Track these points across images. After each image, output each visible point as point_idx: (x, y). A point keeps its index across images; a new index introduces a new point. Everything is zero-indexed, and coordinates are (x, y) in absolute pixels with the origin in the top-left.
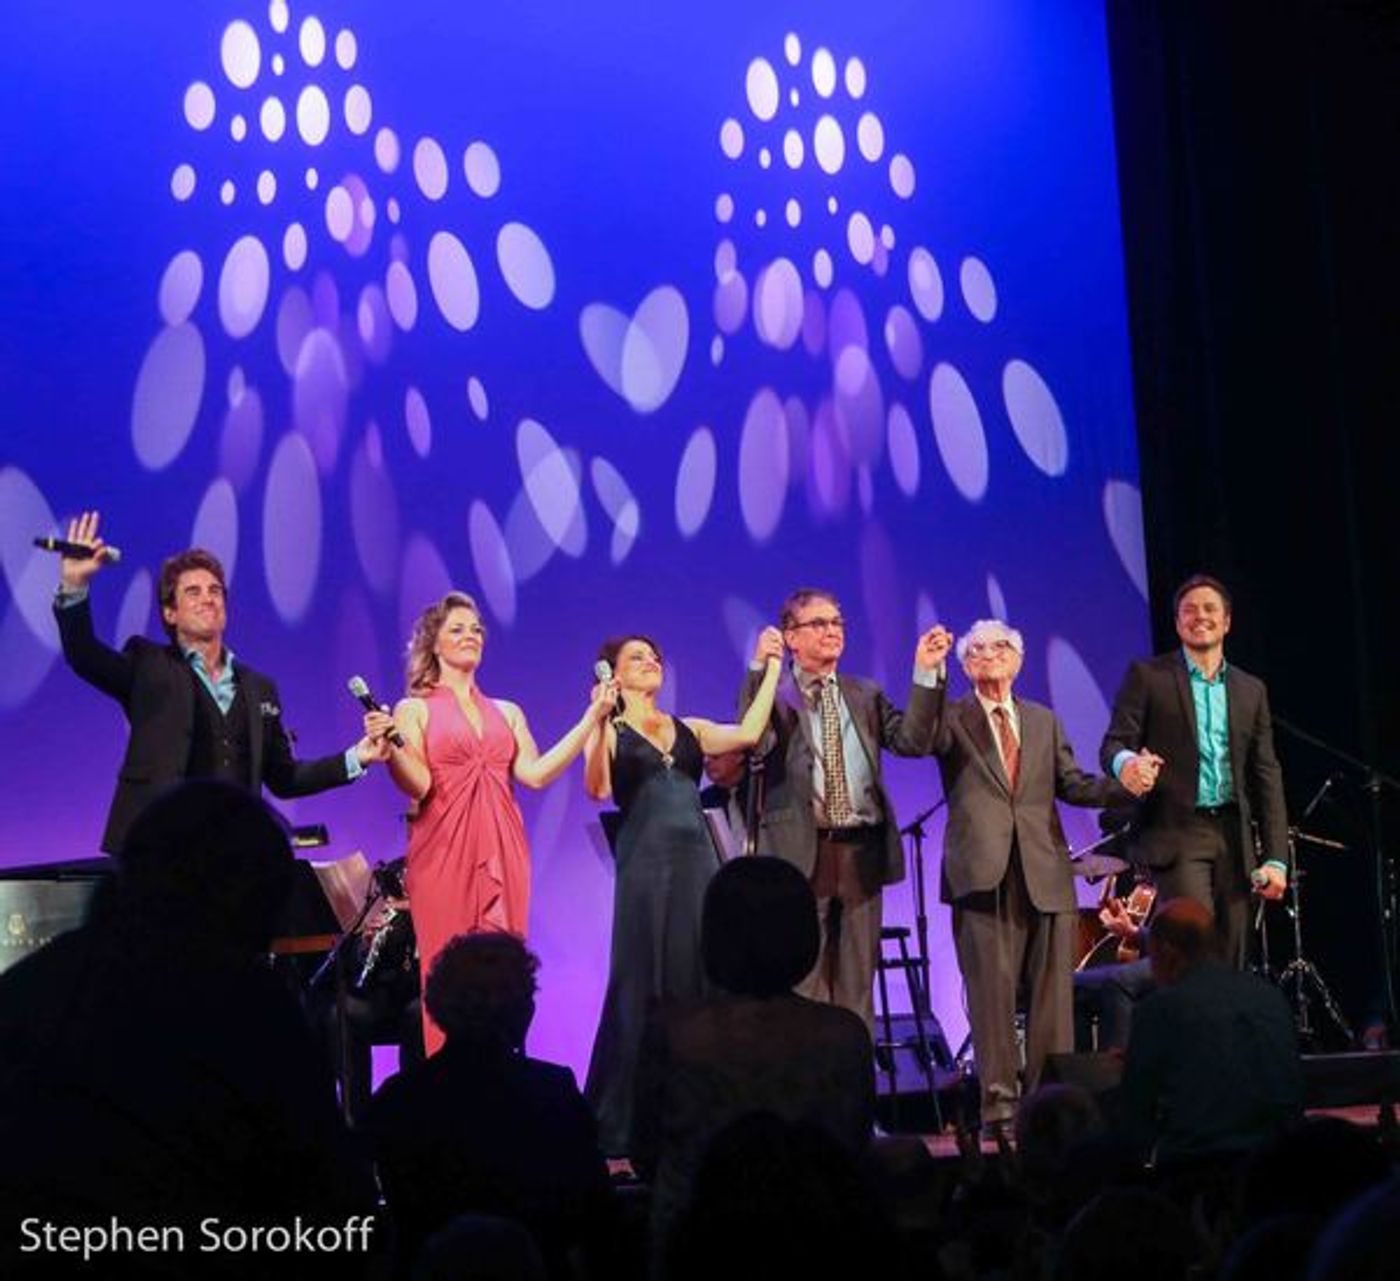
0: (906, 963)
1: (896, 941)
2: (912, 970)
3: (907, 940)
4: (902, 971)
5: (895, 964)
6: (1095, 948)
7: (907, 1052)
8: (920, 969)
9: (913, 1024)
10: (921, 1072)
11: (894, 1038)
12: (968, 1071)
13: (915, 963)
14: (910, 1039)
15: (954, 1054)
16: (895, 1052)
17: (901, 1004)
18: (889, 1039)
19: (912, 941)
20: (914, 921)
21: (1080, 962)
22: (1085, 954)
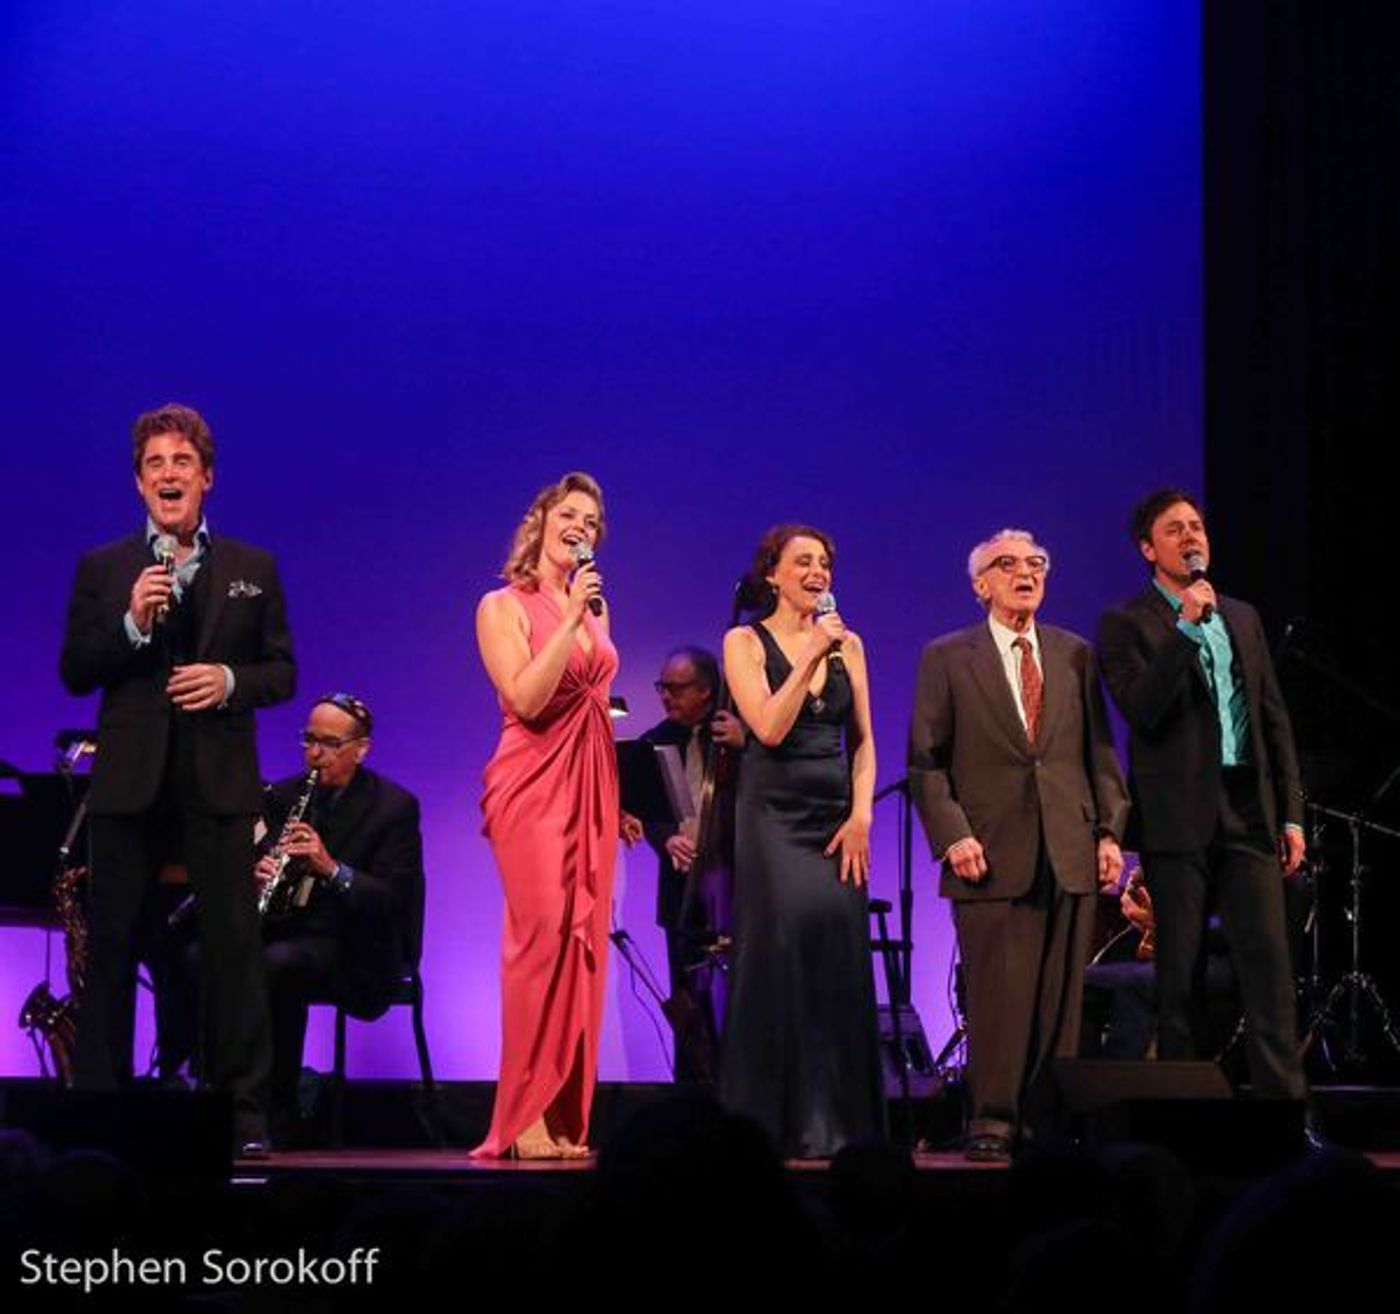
0: (885, 945)
2: (891, 954)
3: (888, 917)
4: (882, 954)
6: (1111, 942)
8: (901, 954)
12: (950, 1079)
13: (896, 945)
15: (936, 1056)
19: (893, 919)
20: (897, 896)
21: (1093, 958)
22: (1099, 949)
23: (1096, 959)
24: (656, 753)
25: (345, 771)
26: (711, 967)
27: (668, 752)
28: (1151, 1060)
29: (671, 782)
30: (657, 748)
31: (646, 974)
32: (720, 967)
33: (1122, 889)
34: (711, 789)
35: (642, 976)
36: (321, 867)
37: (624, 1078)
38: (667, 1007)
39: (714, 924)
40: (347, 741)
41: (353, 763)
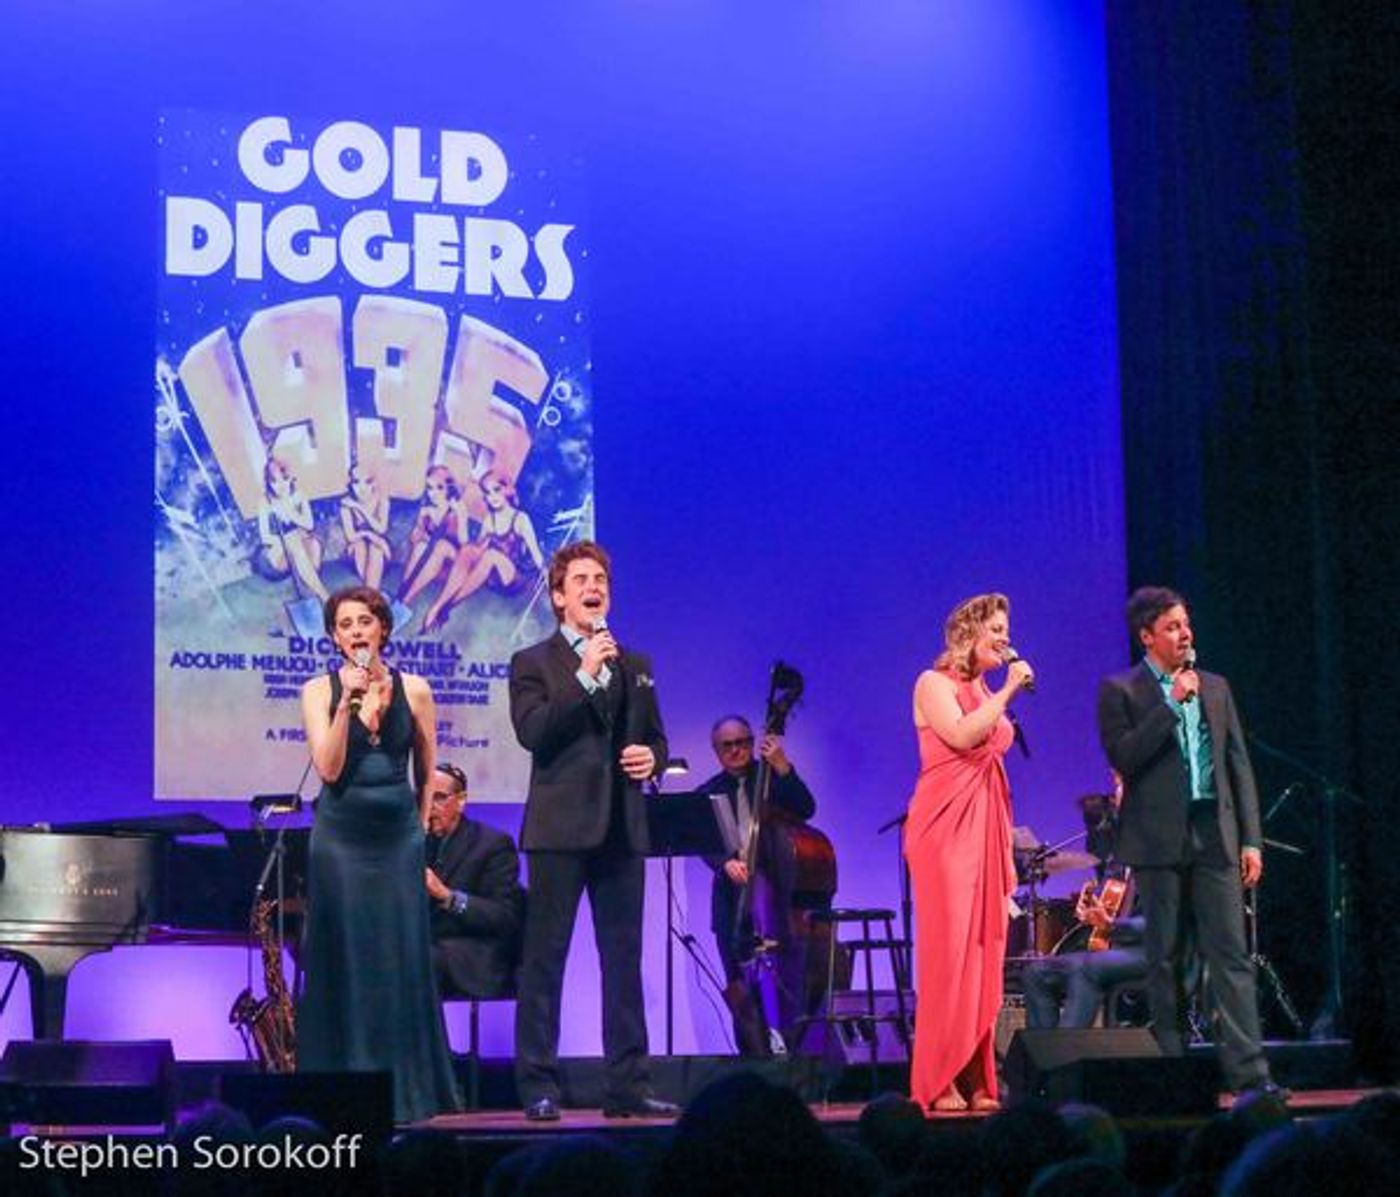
0: (890, 944)
1: (882, 923)
2: (896, 951)
3: (893, 923)
4: (887, 952)
5: (880, 945)
6: (1065, 936)
7: (888, 1026)
8: (904, 951)
9: (894, 1000)
10: (901, 1044)
11: (876, 1013)
13: (899, 944)
14: (891, 1013)
16: (878, 1024)
17: (885, 980)
18: (872, 1013)
19: (897, 926)
20: (900, 905)
21: (1051, 949)
22: (1056, 942)
23: (1054, 950)
24: (710, 801)
25: (453, 819)
26: (757, 964)
27: (720, 800)
28: (1098, 1028)
29: (724, 824)
30: (712, 797)
31: (708, 967)
32: (765, 964)
33: (1076, 897)
34: (757, 828)
35: (704, 968)
36: (436, 893)
37: (694, 1051)
38: (724, 994)
39: (760, 930)
40: (450, 795)
41: (456, 813)
